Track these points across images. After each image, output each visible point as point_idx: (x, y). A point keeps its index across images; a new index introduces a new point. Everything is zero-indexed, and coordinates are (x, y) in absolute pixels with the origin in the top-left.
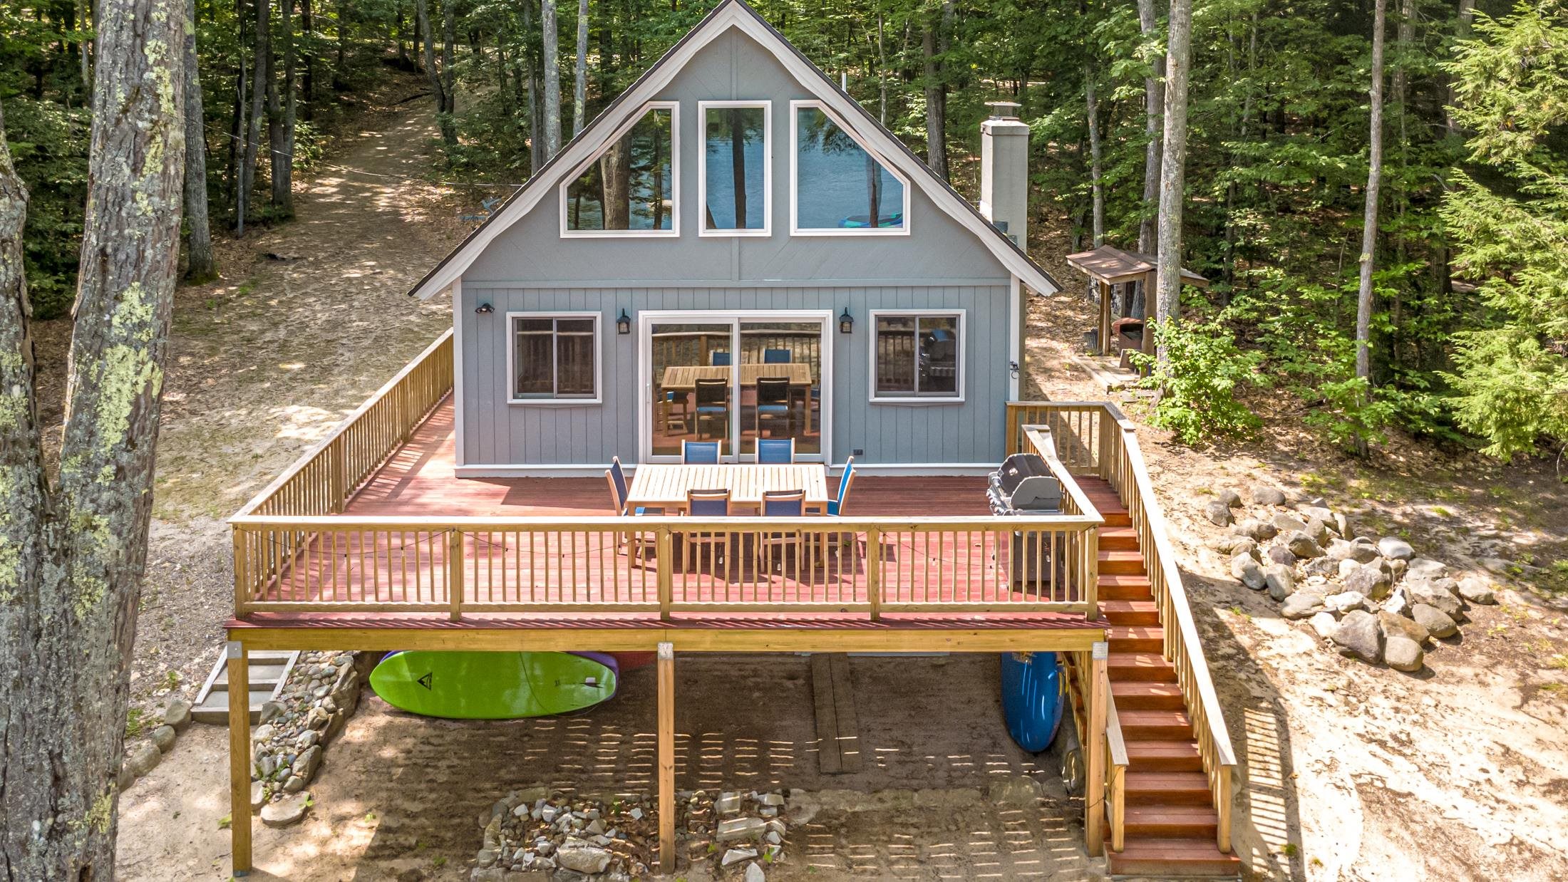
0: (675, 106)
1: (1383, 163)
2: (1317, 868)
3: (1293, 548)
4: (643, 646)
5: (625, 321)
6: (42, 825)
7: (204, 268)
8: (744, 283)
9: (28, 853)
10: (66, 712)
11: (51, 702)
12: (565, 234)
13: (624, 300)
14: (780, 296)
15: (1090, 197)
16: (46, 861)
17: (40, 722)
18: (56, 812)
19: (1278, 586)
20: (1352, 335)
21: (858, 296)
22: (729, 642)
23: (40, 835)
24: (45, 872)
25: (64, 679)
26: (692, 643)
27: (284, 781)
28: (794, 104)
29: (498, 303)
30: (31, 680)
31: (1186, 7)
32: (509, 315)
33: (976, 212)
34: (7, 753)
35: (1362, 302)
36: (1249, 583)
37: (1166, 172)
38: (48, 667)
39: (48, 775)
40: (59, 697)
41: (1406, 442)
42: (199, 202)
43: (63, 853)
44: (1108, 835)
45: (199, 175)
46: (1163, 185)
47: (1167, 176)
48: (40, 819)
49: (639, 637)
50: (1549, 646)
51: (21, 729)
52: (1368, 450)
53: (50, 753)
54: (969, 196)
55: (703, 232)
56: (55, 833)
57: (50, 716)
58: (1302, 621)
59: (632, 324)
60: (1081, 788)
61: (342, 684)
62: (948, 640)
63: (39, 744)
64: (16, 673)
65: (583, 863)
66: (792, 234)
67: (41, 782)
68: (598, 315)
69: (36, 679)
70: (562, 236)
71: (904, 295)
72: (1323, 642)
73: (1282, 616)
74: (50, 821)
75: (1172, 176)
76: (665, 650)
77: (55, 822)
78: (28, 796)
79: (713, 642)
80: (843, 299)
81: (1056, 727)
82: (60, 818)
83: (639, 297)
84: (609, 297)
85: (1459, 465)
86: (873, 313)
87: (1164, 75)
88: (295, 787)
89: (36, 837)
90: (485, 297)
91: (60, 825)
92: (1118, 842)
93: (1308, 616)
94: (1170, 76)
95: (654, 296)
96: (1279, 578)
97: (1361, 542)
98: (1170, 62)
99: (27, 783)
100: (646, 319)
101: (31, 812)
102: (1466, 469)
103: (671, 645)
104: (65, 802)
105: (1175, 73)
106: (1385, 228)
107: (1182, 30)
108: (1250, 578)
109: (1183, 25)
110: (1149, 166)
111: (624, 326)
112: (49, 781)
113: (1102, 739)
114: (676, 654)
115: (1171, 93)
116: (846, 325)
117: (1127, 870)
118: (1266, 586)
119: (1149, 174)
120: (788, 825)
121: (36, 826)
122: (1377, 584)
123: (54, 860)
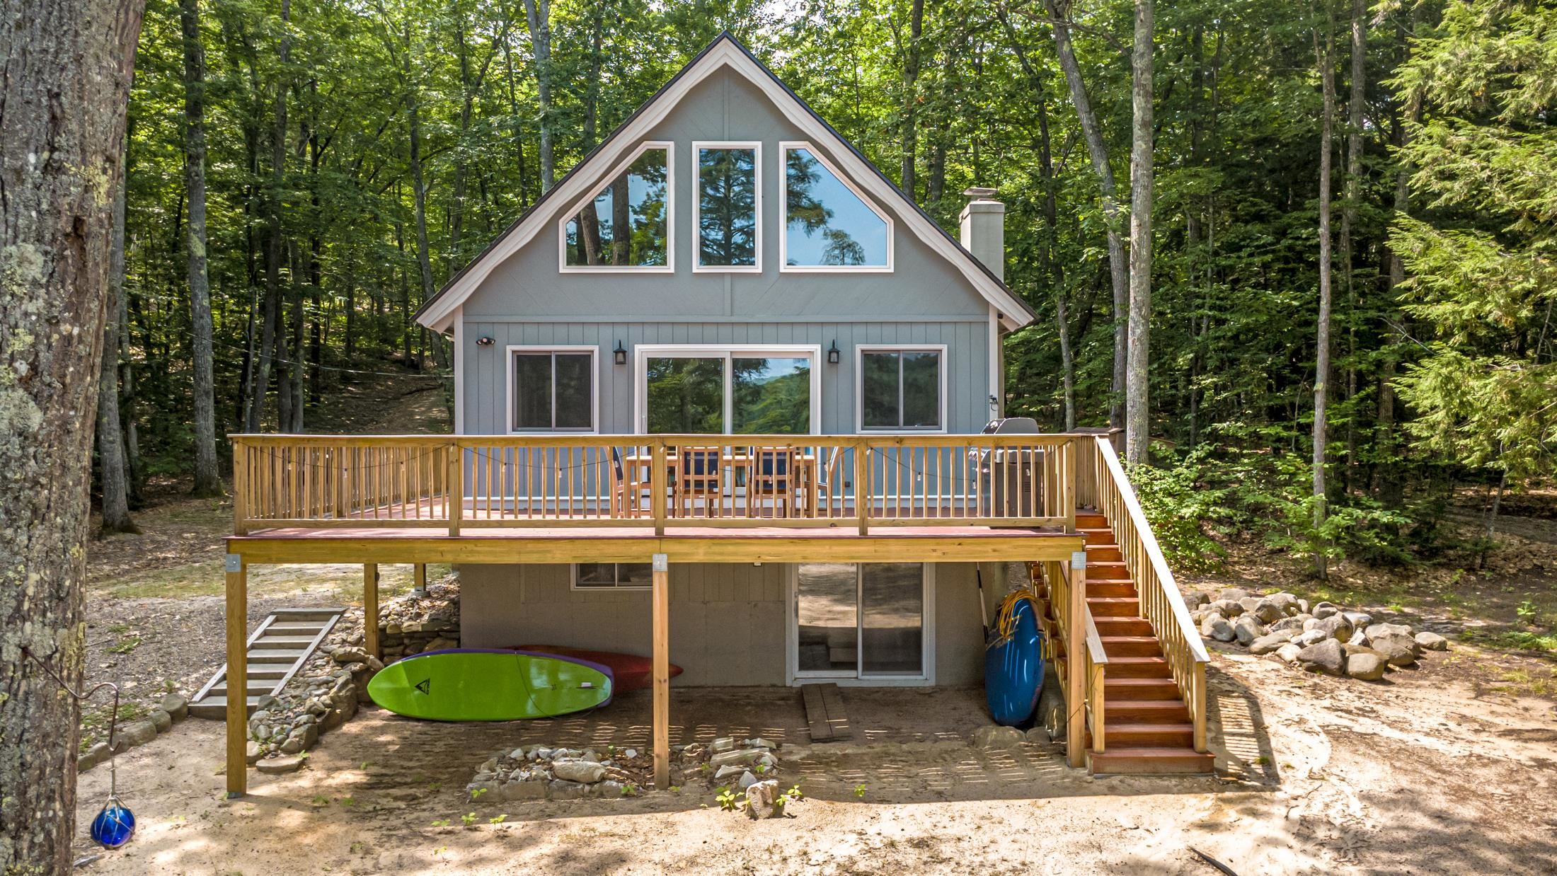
0: (670, 146)
1: (1333, 311)
2: (1290, 772)
3: (1260, 613)
4: (638, 558)
5: (622, 355)
6: (38, 158)
7: (210, 484)
8: (734, 319)
9: (23, 182)
10: (65, 59)
11: (52, 46)
12: (564, 268)
13: (621, 333)
14: (770, 331)
15: (1063, 408)
16: (41, 193)
17: (41, 60)
18: (53, 149)
19: (1246, 632)
20: (1309, 461)
21: (844, 332)
22: (722, 554)
23: (36, 168)
24: (39, 204)
25: (65, 28)
26: (687, 554)
27: (280, 742)
28: (783, 146)
29: (499, 335)
30: (33, 21)
31: (1148, 170)
32: (509, 349)
33: (956, 243)
34: (6, 87)
35: (1318, 431)
36: (1219, 637)
37: (1133, 329)
38: (50, 13)
39: (45, 111)
40: (60, 43)
41: (1363, 570)
42: (206, 420)
43: (58, 192)
44: (1089, 742)
45: (207, 393)
46: (1130, 341)
47: (1134, 332)
48: (36, 152)
49: (634, 548)
50: (1500, 671)
51: (21, 63)
52: (1327, 575)
53: (49, 91)
54: (949, 229)
55: (697, 267)
56: (50, 168)
57: (50, 57)
58: (1270, 654)
59: (629, 355)
60: (1063, 734)
61: (340, 690)
62: (934, 551)
63: (38, 81)
64: (19, 15)
65: (578, 771)
66: (782, 270)
67: (38, 118)
68: (596, 349)
69: (38, 21)
70: (562, 271)
71: (888, 330)
72: (1289, 665)
73: (1250, 653)
74: (46, 155)
75: (1138, 331)
76: (660, 563)
77: (50, 157)
78: (24, 128)
79: (706, 554)
80: (830, 333)
81: (1038, 690)
82: (56, 155)
83: (635, 331)
84: (606, 332)
85: (1412, 584)
86: (859, 348)
87: (1129, 235)
88: (291, 748)
89: (31, 169)
90: (486, 331)
91: (55, 161)
92: (1099, 744)
93: (1275, 650)
94: (1134, 237)
95: (649, 331)
96: (1247, 627)
97: (1322, 606)
98: (1134, 222)
99: (24, 114)
100: (642, 352)
101: (27, 143)
102: (1417, 587)
103: (665, 556)
104: (61, 140)
105: (1139, 233)
106: (1338, 363)
107: (1144, 192)
108: (1220, 632)
109: (1145, 187)
110: (1117, 359)
111: (620, 356)
112: (46, 117)
113: (1083, 650)
114: (670, 565)
115: (1135, 252)
116: (834, 356)
117: (1108, 769)
118: (1235, 637)
119: (1117, 368)
120: (780, 759)
121: (32, 158)
122: (1339, 628)
123: (48, 195)
